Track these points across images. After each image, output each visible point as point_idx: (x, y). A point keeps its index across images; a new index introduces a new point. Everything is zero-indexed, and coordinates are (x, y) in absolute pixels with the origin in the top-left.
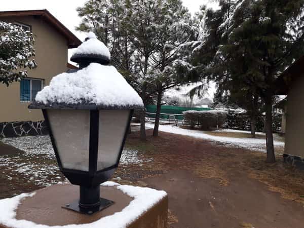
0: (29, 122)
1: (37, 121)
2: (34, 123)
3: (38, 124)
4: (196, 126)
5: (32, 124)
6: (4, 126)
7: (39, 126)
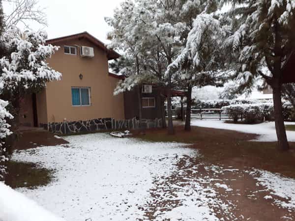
0: (80, 122)
1: (87, 120)
2: (84, 122)
3: (87, 123)
4: (240, 120)
5: (83, 123)
6: (61, 125)
7: (88, 125)
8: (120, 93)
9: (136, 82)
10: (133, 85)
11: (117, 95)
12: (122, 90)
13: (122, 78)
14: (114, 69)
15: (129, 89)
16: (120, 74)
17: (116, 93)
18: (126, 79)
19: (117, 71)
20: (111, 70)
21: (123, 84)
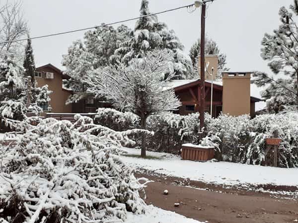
8: (70, 103)
9: (80, 98)
10: (78, 99)
11: (68, 105)
12: (71, 102)
13: (72, 93)
14: (66, 85)
15: (76, 102)
16: (70, 89)
17: (67, 103)
18: (74, 95)
19: (68, 87)
20: (64, 87)
21: (72, 98)
